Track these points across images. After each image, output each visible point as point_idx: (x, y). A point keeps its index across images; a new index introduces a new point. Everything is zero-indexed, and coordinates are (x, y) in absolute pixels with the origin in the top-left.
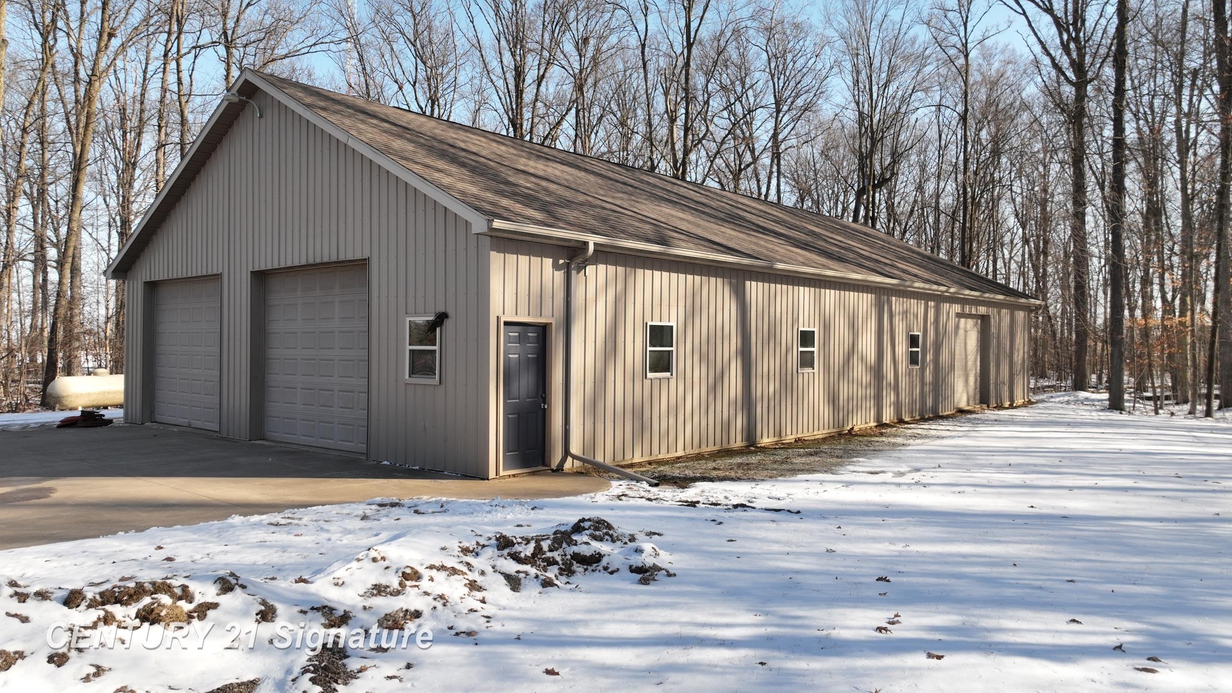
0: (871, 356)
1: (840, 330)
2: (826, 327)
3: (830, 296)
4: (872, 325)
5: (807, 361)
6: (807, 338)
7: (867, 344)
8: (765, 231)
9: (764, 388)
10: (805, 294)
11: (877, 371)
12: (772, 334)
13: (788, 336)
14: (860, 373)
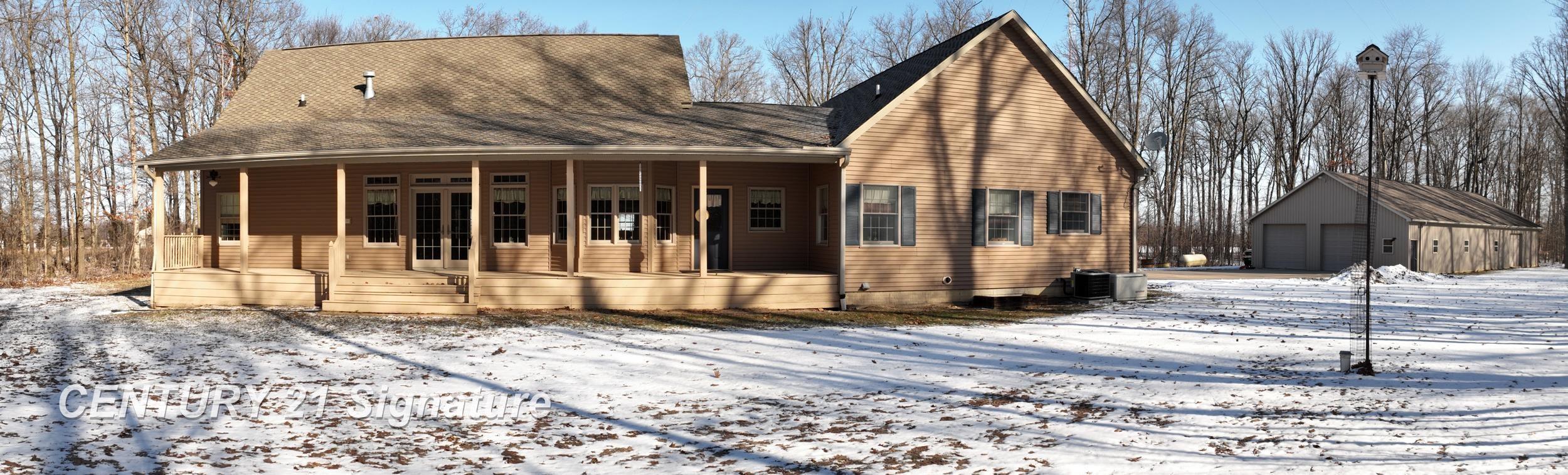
0: (1483, 248)
1: (1474, 241)
2: (1470, 239)
3: (1472, 230)
4: (1483, 238)
5: (1466, 249)
6: (1466, 243)
7: (1482, 244)
8: (1451, 208)
9: (1456, 257)
10: (1465, 229)
11: (1484, 253)
12: (1458, 242)
13: (1462, 242)
14: (1480, 253)
